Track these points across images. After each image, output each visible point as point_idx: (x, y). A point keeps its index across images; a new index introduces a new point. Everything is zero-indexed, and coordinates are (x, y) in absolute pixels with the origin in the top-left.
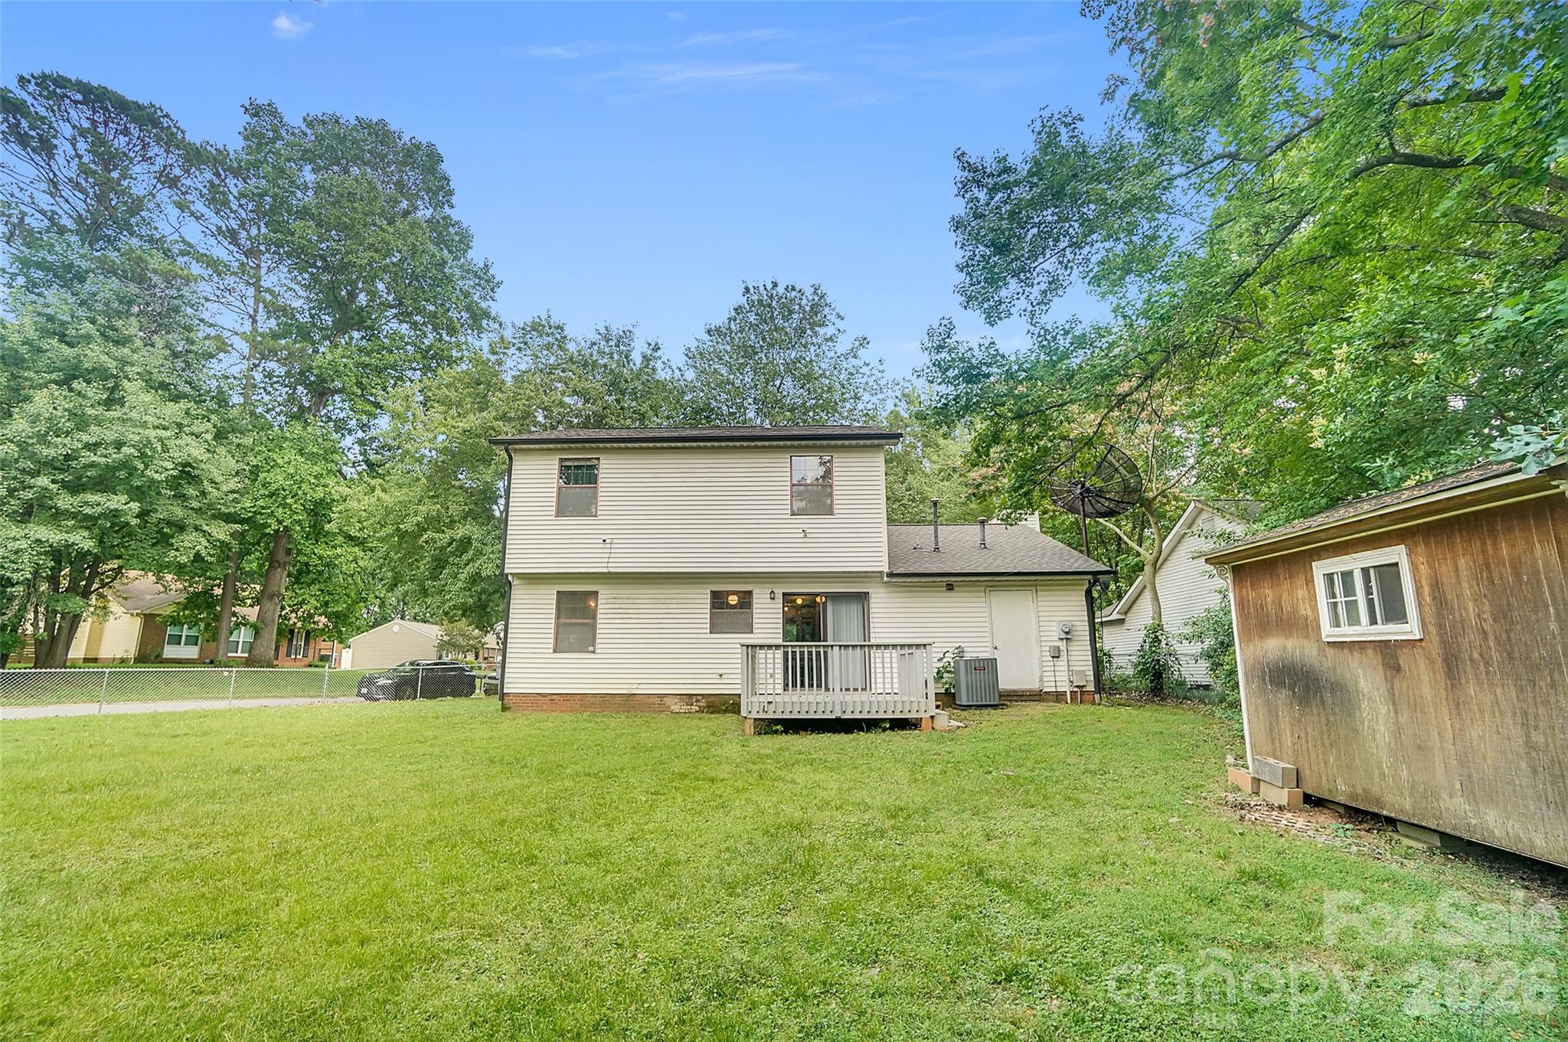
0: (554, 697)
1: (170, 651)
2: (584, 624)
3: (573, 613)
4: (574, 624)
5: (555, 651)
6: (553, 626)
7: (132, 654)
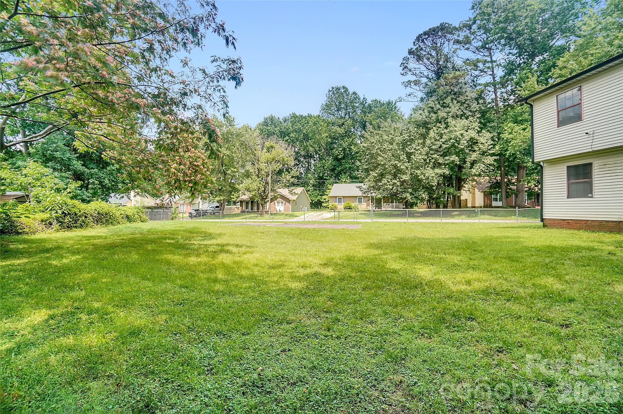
0: (569, 221)
1: (494, 204)
2: (585, 182)
3: (577, 176)
4: (579, 182)
5: (568, 198)
6: (566, 185)
7: (482, 205)
